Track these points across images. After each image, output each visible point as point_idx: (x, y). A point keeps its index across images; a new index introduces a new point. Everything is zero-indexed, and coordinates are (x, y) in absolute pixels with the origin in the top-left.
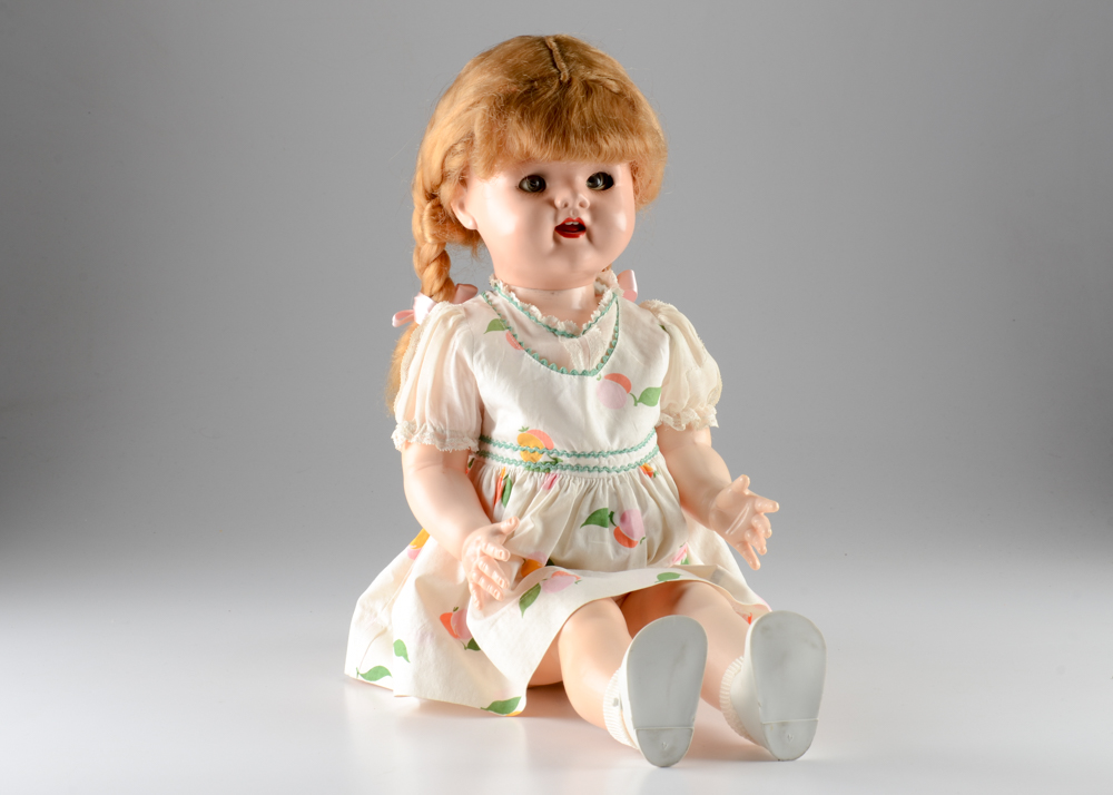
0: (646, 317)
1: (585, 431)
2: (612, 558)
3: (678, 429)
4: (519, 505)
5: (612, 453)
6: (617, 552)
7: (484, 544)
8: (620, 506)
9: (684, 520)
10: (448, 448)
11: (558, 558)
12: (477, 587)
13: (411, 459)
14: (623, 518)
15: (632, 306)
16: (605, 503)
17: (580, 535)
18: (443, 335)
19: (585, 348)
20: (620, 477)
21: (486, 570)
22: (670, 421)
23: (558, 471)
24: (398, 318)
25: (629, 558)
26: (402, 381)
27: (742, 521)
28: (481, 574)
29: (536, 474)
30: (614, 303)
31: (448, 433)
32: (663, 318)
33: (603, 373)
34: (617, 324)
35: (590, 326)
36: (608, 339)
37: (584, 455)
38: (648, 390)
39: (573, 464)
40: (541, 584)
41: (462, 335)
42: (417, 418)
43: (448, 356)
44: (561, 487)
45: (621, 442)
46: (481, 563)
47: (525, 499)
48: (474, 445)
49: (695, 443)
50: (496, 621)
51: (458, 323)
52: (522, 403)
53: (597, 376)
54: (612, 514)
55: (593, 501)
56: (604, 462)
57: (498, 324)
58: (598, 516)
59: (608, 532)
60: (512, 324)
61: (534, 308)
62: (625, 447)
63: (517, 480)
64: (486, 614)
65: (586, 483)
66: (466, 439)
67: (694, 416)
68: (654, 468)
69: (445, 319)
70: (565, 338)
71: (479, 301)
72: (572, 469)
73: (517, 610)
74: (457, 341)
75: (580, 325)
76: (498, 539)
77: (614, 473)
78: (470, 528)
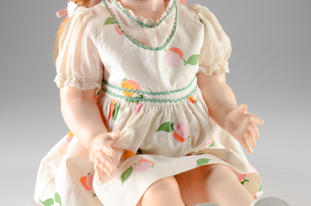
0: (191, 15)
1: (157, 81)
2: (172, 148)
3: (208, 75)
4: (122, 120)
5: (172, 92)
6: (175, 145)
7: (101, 146)
8: (177, 120)
9: (211, 126)
10: (84, 89)
11: (143, 148)
12: (98, 168)
13: (65, 92)
14: (178, 127)
15: (184, 8)
16: (168, 119)
17: (155, 136)
18: (80, 26)
19: (158, 34)
20: (177, 104)
21: (102, 160)
22: (204, 70)
23: (143, 102)
24: (59, 14)
25: (181, 147)
26: (60, 50)
27: (243, 128)
28: (100, 162)
29: (131, 103)
30: (174, 7)
31: (84, 80)
32: (201, 15)
33: (168, 47)
34: (176, 19)
35: (161, 21)
36: (171, 28)
37: (157, 94)
38: (192, 56)
39: (151, 98)
40: (133, 167)
41: (90, 27)
42: (67, 71)
43: (83, 38)
44: (144, 111)
45: (177, 86)
46: (100, 156)
47: (125, 117)
48: (99, 86)
49: (217, 82)
50: (108, 187)
51: (89, 20)
52: (123, 65)
53: (165, 49)
54: (172, 125)
55: (162, 118)
56: (168, 97)
57: (111, 20)
58: (165, 126)
59: (170, 135)
60: (119, 20)
61: (130, 11)
62: (180, 88)
63: (121, 106)
64: (103, 183)
65: (158, 108)
66: (94, 83)
67: (217, 68)
68: (195, 98)
69: (82, 17)
70: (147, 28)
71: (100, 6)
72: (151, 101)
73: (119, 181)
74: (88, 30)
75: (155, 20)
76: (110, 142)
77: (174, 103)
78: (95, 134)
